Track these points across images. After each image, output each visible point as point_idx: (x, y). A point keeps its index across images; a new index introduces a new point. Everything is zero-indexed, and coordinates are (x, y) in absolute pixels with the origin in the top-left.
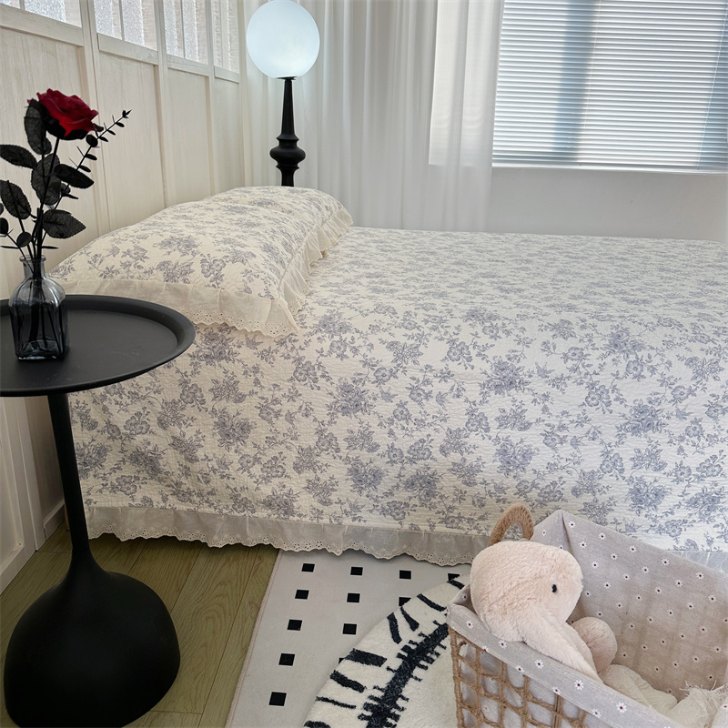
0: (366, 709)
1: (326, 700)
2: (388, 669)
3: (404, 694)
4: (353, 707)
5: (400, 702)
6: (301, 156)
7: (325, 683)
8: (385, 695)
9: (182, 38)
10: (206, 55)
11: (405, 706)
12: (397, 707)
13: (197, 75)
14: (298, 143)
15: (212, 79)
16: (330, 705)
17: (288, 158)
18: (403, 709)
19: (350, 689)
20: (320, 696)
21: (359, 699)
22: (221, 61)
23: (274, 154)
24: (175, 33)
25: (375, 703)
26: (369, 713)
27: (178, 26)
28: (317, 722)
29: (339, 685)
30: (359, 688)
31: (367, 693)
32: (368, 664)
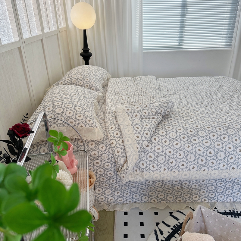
6: (91, 55)
9: (48, 23)
10: (56, 26)
13: (54, 35)
14: (89, 51)
15: (59, 34)
17: (86, 56)
23: (81, 55)
24: (46, 22)
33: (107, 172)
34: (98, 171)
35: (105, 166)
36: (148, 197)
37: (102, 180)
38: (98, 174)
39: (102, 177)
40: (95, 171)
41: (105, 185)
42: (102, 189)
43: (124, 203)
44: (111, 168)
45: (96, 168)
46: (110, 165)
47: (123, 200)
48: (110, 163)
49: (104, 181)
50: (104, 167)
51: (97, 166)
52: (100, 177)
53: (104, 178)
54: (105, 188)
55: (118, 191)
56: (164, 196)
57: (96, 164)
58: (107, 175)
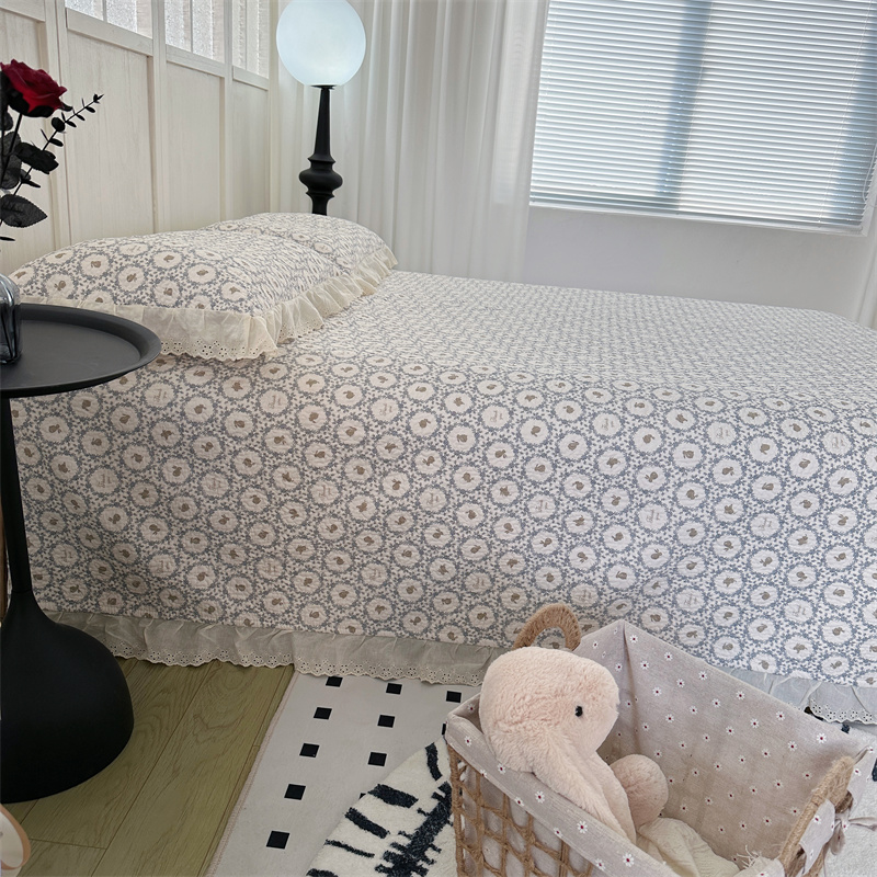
0: (386, 859)
1: (337, 844)
2: (420, 811)
3: (435, 843)
5: (430, 853)
6: (337, 182)
7: (339, 822)
8: (413, 843)
9: (189, 27)
10: (223, 51)
11: (435, 858)
12: (426, 859)
13: (209, 74)
14: (334, 166)
15: (228, 82)
16: (343, 851)
17: (321, 184)
18: (433, 862)
19: (369, 834)
20: (331, 839)
21: (379, 846)
22: (245, 62)
23: (304, 178)
24: (182, 21)
25: (399, 853)
26: (389, 865)
27: (185, 13)
28: (323, 872)
29: (357, 827)
30: (380, 832)
31: (390, 839)
32: (393, 803)
33: (275, 467)
34: (239, 461)
35: (270, 440)
36: (430, 619)
37: (250, 505)
38: (235, 475)
39: (252, 491)
40: (228, 460)
41: (259, 531)
42: (247, 551)
43: (329, 629)
44: (290, 451)
45: (231, 445)
46: (290, 441)
47: (323, 617)
48: (288, 432)
49: (259, 508)
50: (264, 444)
51: (235, 438)
52: (243, 490)
53: (261, 495)
54: (259, 547)
55: (309, 575)
56: (493, 620)
57: (232, 430)
58: (272, 482)
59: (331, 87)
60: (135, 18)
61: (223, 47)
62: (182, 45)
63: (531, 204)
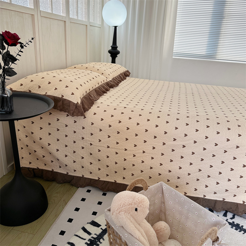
0: (89, 241)
1: (77, 236)
2: (101, 229)
3: (104, 237)
4: (85, 239)
5: (101, 240)
6: (118, 53)
8: (97, 237)
9: (77, 12)
12: (100, 242)
13: (83, 24)
14: (118, 48)
16: (78, 238)
17: (114, 53)
18: (101, 243)
19: (86, 234)
20: (76, 234)
21: (88, 237)
23: (109, 52)
24: (75, 11)
25: (93, 239)
26: (89, 242)
27: (76, 8)
28: (71, 243)
29: (83, 232)
30: (89, 233)
31: (92, 236)
32: (95, 226)
59: (117, 26)
60: (62, 11)
61: (87, 17)
62: (75, 17)
63: (173, 57)
